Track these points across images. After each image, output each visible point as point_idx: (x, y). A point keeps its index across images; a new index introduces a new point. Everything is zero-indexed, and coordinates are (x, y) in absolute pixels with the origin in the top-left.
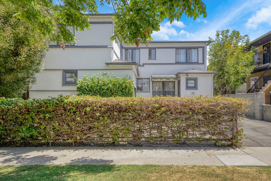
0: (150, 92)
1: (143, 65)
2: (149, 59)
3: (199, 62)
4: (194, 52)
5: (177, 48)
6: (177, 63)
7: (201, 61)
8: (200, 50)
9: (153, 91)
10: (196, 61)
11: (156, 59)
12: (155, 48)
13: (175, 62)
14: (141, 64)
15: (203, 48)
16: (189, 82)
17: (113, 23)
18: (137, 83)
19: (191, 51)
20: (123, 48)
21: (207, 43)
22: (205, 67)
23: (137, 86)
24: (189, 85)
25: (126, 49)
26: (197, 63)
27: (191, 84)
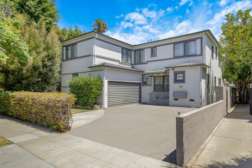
0: (152, 86)
1: (147, 63)
2: (151, 57)
3: (197, 54)
4: (192, 44)
5: (175, 44)
6: (175, 57)
7: (199, 52)
8: (198, 41)
9: (155, 85)
10: (194, 53)
11: (156, 57)
12: (156, 47)
14: (145, 62)
15: (201, 38)
16: (178, 75)
17: (94, 38)
18: (143, 79)
19: (189, 43)
20: (133, 50)
21: (204, 33)
22: (203, 58)
23: (143, 81)
24: (178, 79)
25: (135, 51)
26: (195, 55)
27: (180, 77)
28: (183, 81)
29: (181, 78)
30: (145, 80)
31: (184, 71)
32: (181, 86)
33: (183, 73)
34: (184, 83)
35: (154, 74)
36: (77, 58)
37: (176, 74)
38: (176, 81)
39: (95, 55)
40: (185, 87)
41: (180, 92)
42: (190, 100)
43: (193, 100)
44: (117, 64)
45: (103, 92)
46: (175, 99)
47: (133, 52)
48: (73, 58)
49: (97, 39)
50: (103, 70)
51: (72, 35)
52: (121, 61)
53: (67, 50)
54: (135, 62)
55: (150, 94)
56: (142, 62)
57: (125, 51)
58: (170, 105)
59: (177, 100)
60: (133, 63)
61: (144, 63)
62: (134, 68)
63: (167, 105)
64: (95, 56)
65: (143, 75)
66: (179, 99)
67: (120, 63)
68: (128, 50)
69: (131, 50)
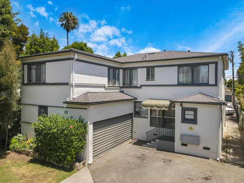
0: (147, 118)
1: (140, 87)
2: (147, 80)
3: (210, 83)
4: (203, 69)
5: (179, 66)
6: (179, 84)
7: (212, 81)
8: (212, 67)
9: (151, 118)
10: (205, 81)
11: (154, 80)
12: (153, 67)
13: (176, 83)
14: (139, 86)
15: (216, 63)
16: (187, 112)
17: (72, 59)
18: (135, 107)
19: (198, 68)
20: (121, 68)
21: (220, 57)
22: (218, 89)
23: (135, 110)
24: (187, 117)
25: (124, 69)
26: (207, 85)
27: (189, 115)
28: (194, 121)
29: (192, 117)
30: (137, 110)
31: (196, 109)
32: (191, 128)
33: (195, 110)
34: (196, 124)
35: (152, 107)
36: (45, 84)
37: (184, 110)
38: (184, 120)
39: (74, 84)
40: (196, 129)
41: (190, 136)
42: (204, 148)
43: (209, 149)
44: (103, 90)
45: (86, 140)
46: (183, 145)
47: (121, 71)
48: (40, 82)
49: (77, 60)
50: (86, 109)
51: (37, 43)
52: (107, 86)
53: (30, 69)
54: (124, 84)
55: (147, 133)
56: (134, 85)
57: (111, 71)
58: (175, 151)
59: (186, 145)
60: (121, 85)
61: (136, 87)
62: (122, 92)
63: (172, 150)
64: (74, 86)
65: (135, 102)
66: (189, 145)
67: (106, 89)
68: (115, 69)
69: (119, 69)
